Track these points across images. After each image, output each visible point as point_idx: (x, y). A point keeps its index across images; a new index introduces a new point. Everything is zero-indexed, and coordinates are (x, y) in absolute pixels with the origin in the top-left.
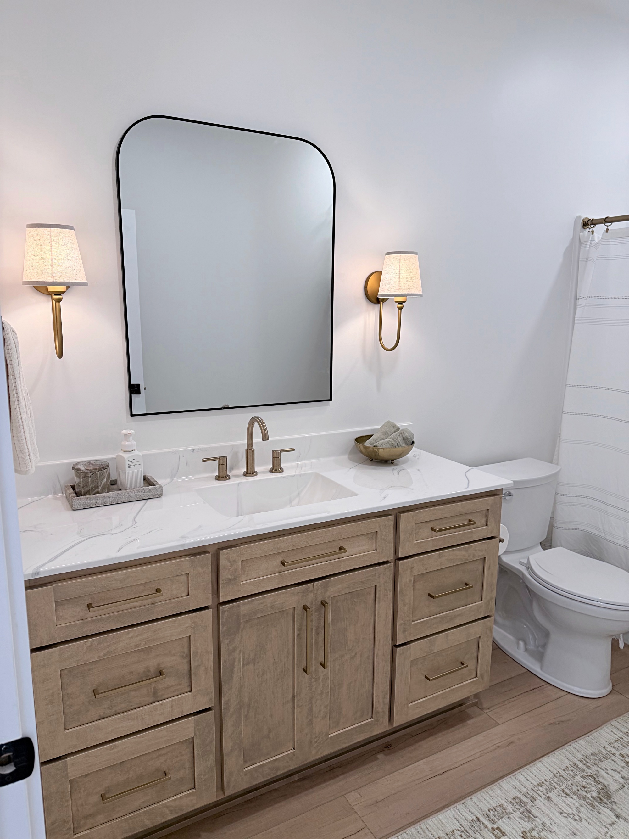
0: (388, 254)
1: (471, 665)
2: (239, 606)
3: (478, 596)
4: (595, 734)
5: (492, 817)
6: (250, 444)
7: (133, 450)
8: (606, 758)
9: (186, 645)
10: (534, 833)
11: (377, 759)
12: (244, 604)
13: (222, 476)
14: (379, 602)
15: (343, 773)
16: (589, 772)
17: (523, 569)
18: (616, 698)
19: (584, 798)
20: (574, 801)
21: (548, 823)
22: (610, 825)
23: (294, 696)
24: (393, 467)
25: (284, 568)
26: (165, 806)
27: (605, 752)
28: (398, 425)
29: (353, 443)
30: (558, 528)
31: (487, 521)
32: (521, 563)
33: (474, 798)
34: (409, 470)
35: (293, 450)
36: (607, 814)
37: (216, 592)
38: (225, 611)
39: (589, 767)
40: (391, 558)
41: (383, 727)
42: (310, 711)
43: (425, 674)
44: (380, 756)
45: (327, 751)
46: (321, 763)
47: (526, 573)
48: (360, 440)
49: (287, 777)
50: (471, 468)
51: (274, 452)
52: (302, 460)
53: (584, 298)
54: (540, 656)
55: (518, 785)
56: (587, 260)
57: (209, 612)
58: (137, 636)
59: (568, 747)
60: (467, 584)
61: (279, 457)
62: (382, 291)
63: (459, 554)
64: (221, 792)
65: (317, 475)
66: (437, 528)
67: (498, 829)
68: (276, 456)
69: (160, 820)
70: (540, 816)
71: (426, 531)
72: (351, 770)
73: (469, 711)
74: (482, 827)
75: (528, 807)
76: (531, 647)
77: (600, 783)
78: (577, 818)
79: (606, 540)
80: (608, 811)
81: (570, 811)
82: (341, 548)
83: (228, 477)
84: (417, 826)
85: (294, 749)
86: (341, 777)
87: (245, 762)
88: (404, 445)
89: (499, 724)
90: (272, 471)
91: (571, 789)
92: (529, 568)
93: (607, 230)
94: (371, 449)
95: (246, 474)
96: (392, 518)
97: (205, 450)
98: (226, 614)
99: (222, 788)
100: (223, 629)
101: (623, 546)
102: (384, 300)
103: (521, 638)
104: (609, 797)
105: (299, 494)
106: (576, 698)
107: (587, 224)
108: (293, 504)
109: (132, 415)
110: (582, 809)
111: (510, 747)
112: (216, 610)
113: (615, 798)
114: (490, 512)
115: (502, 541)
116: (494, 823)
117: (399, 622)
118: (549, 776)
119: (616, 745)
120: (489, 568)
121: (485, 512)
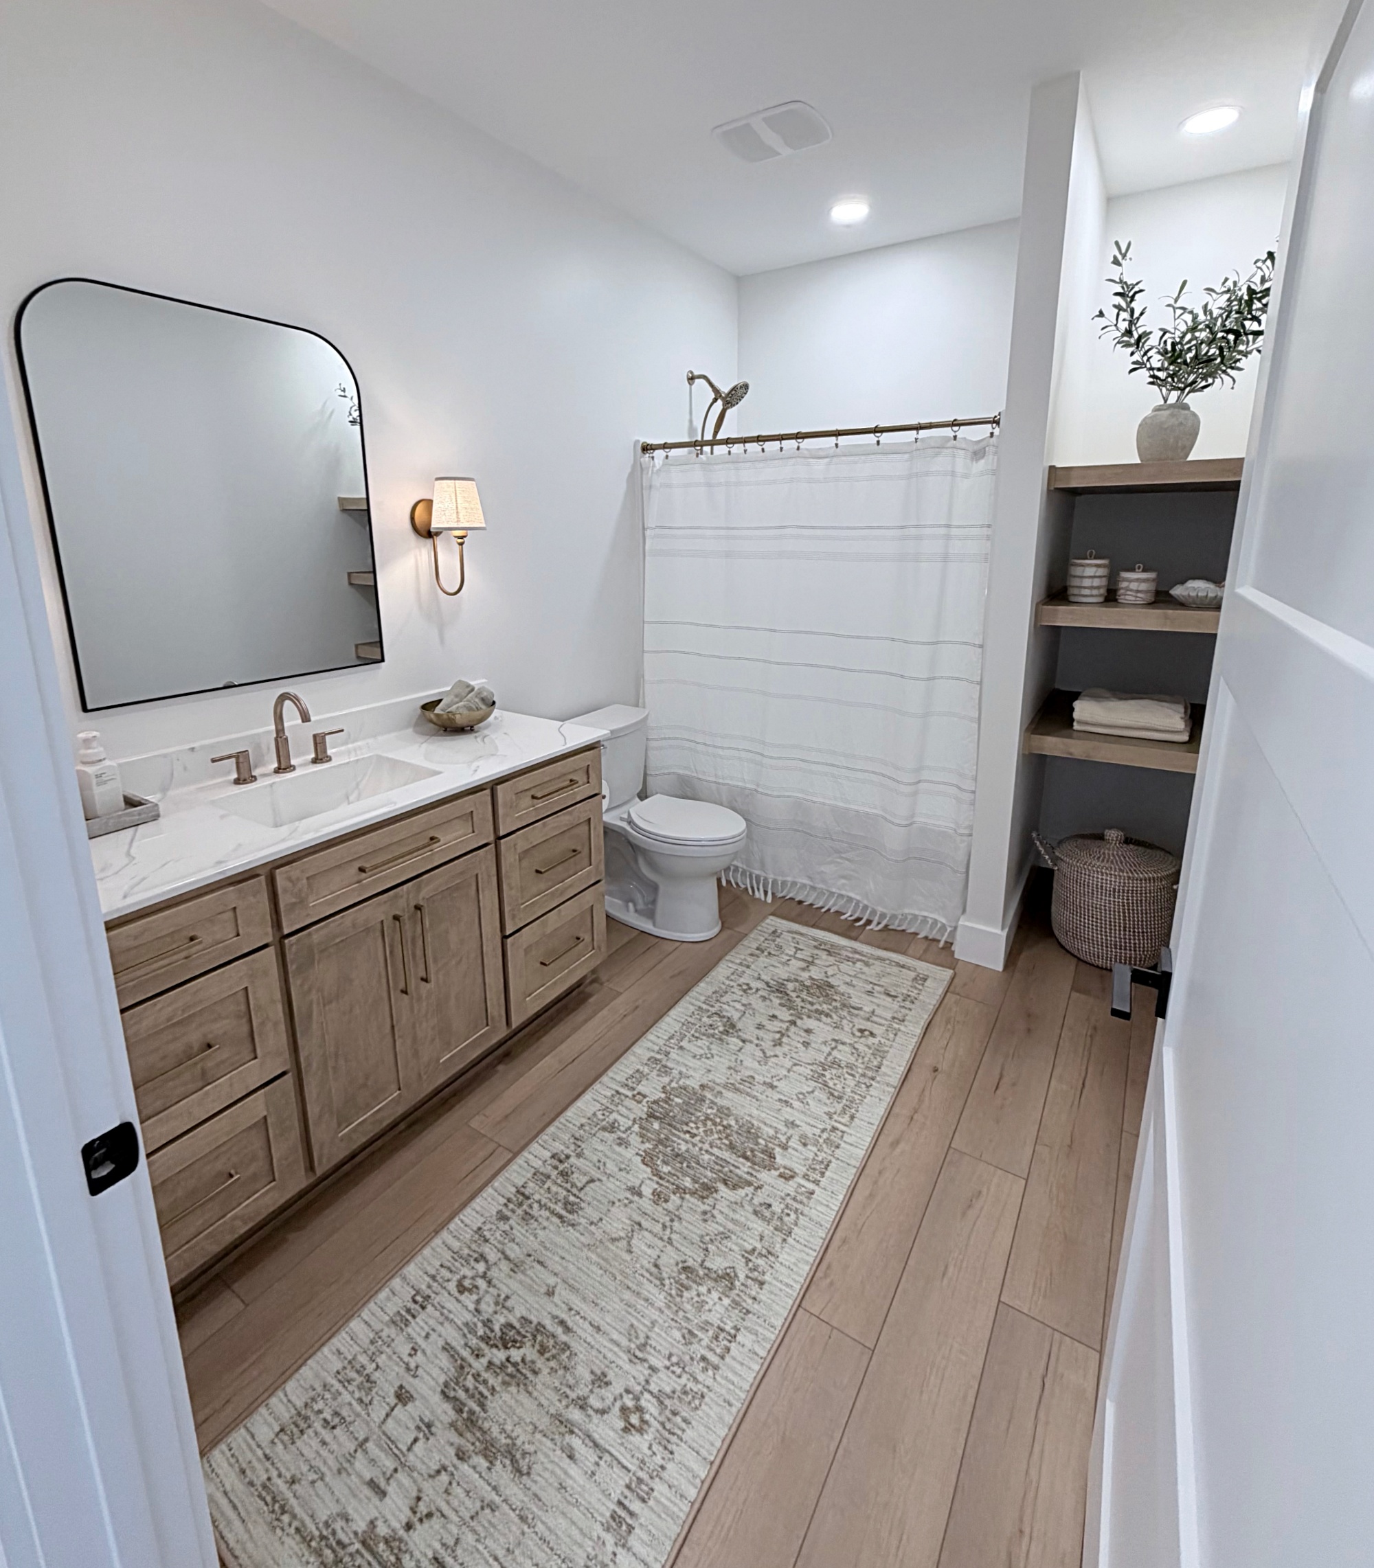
0: (438, 479)
1: (587, 938)
2: (310, 934)
3: (586, 861)
4: (713, 973)
5: (631, 1084)
6: (280, 730)
7: (100, 760)
8: (726, 992)
9: (243, 1000)
10: (674, 1085)
11: (497, 1072)
12: (317, 930)
13: (244, 777)
14: (483, 891)
15: (459, 1101)
16: (713, 1010)
17: (624, 825)
18: (727, 933)
19: (713, 1036)
20: (704, 1042)
21: (684, 1070)
22: (739, 1051)
23: (393, 1027)
24: (474, 735)
25: (364, 875)
26: (235, 1218)
27: (724, 987)
28: (472, 683)
29: (419, 711)
30: (651, 775)
31: (588, 778)
32: (622, 819)
33: (610, 1073)
34: (493, 736)
35: (342, 731)
36: (734, 1042)
37: (277, 924)
38: (292, 945)
39: (712, 1006)
40: (492, 838)
41: (503, 1033)
42: (415, 1039)
43: (540, 960)
44: (501, 1068)
45: (442, 1079)
46: (430, 1099)
47: (628, 828)
48: (429, 706)
49: (391, 1129)
50: (561, 723)
51: (315, 736)
52: (353, 742)
53: (652, 528)
54: (650, 914)
55: (650, 1045)
56: (651, 487)
57: (271, 951)
58: (168, 1006)
59: (690, 994)
60: (574, 851)
61: (324, 743)
62: (435, 525)
63: (564, 819)
64: (310, 1173)
65: (379, 758)
66: (539, 795)
67: (639, 1093)
68: (319, 742)
69: (229, 1239)
70: (675, 1066)
71: (526, 801)
72: (470, 1093)
73: (588, 990)
74: (623, 1097)
75: (664, 1063)
76: (641, 906)
77: (724, 1017)
78: (709, 1056)
79: (699, 779)
80: (734, 1040)
81: (702, 1052)
82: (432, 839)
83: (254, 779)
84: (556, 1123)
85: (399, 1089)
86: (458, 1106)
87: (339, 1125)
88: (483, 707)
89: (621, 993)
90: (315, 761)
91: (700, 1033)
92: (630, 822)
93: (667, 457)
94: (445, 717)
95: (278, 771)
96: (488, 792)
97: (212, 746)
98: (294, 949)
99: (311, 1167)
100: (292, 968)
101: (716, 782)
102: (438, 534)
103: (629, 900)
104: (733, 1026)
105: (358, 785)
106: (691, 945)
107: (646, 448)
108: (351, 798)
109: (85, 709)
110: (712, 1046)
111: (636, 1012)
112: (278, 946)
113: (739, 1025)
114: (590, 769)
115: (604, 797)
116: (633, 1089)
117: (507, 909)
118: (677, 1027)
119: (732, 977)
120: (595, 828)
121: (585, 769)
